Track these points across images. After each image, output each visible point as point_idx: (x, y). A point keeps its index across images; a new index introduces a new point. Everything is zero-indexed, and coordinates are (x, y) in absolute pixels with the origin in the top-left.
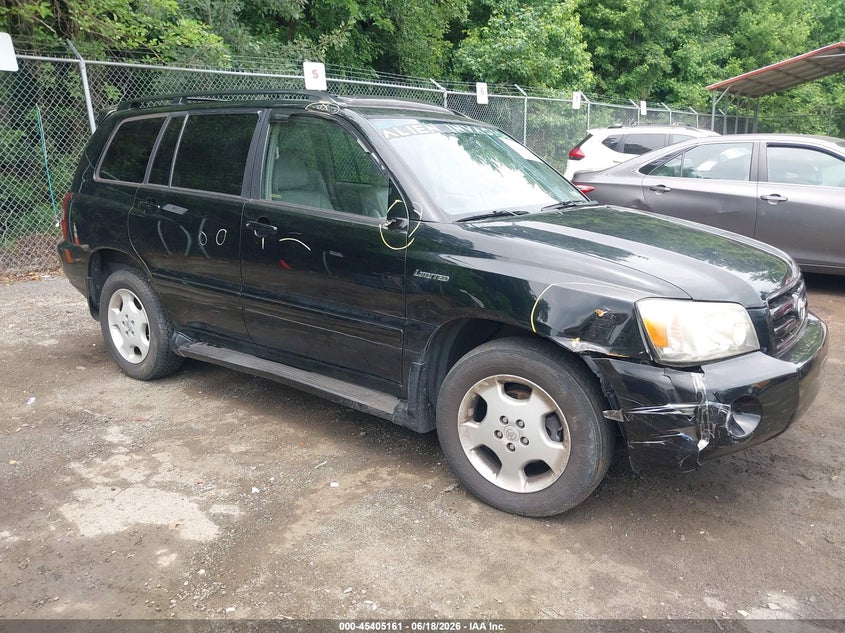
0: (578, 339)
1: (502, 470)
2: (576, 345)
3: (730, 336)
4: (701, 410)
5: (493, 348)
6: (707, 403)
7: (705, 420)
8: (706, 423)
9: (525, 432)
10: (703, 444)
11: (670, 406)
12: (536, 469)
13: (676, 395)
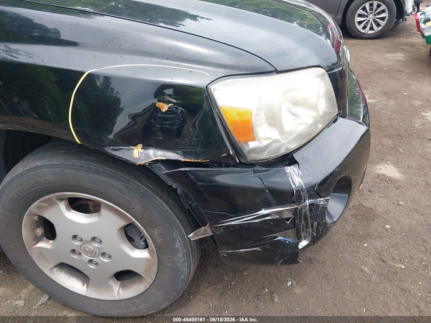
0: (140, 146)
1: (91, 282)
2: (138, 154)
3: (314, 108)
4: (301, 210)
5: (38, 163)
6: (308, 202)
7: (306, 220)
8: (307, 224)
9: (104, 248)
10: (303, 243)
11: (264, 212)
12: (124, 276)
13: (270, 197)
